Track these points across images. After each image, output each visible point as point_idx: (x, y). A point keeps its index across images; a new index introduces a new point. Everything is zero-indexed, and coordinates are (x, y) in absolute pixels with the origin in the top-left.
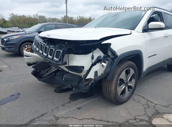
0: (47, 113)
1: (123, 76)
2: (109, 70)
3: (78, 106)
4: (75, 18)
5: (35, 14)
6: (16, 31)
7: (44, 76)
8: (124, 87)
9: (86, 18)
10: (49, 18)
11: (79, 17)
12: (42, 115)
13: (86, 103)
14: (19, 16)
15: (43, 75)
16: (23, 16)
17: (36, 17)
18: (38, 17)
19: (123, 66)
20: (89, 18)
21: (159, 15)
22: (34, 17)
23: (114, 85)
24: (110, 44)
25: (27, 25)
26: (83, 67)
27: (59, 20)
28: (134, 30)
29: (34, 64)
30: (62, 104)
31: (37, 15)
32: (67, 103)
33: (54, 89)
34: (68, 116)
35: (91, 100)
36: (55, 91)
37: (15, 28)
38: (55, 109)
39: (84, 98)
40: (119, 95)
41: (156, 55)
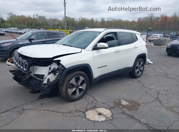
0: (18, 107)
1: (73, 81)
2: (60, 77)
3: (42, 103)
4: (77, 19)
5: (35, 15)
6: (14, 32)
7: (22, 81)
8: (75, 89)
9: (88, 19)
10: (50, 19)
11: (80, 19)
12: (15, 108)
13: (49, 100)
14: (18, 16)
15: (22, 79)
16: (23, 16)
17: (36, 17)
18: (38, 17)
19: (73, 75)
20: (91, 19)
21: (115, 34)
22: (34, 17)
23: (64, 88)
24: (60, 61)
25: (26, 26)
26: (44, 75)
27: (60, 21)
28: (85, 49)
29: (14, 71)
30: (32, 101)
31: (37, 15)
32: (35, 100)
33: (29, 90)
34: (32, 109)
35: (54, 99)
36: (30, 92)
37: (13, 28)
38: (25, 104)
39: (49, 98)
40: (70, 95)
41: (107, 66)
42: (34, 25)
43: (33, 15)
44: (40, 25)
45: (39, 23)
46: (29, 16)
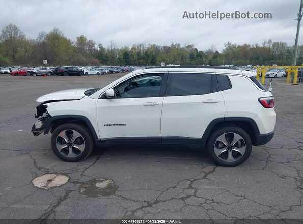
5: (267, 41)
8: (66, 146)
17: (267, 46)
18: (271, 45)
22: (264, 46)
24: (47, 107)
25: (248, 61)
28: (89, 96)
31: (270, 41)
40: (60, 151)
41: (124, 125)
42: (261, 59)
43: (263, 42)
44: (272, 59)
45: (273, 56)
46: (256, 45)
